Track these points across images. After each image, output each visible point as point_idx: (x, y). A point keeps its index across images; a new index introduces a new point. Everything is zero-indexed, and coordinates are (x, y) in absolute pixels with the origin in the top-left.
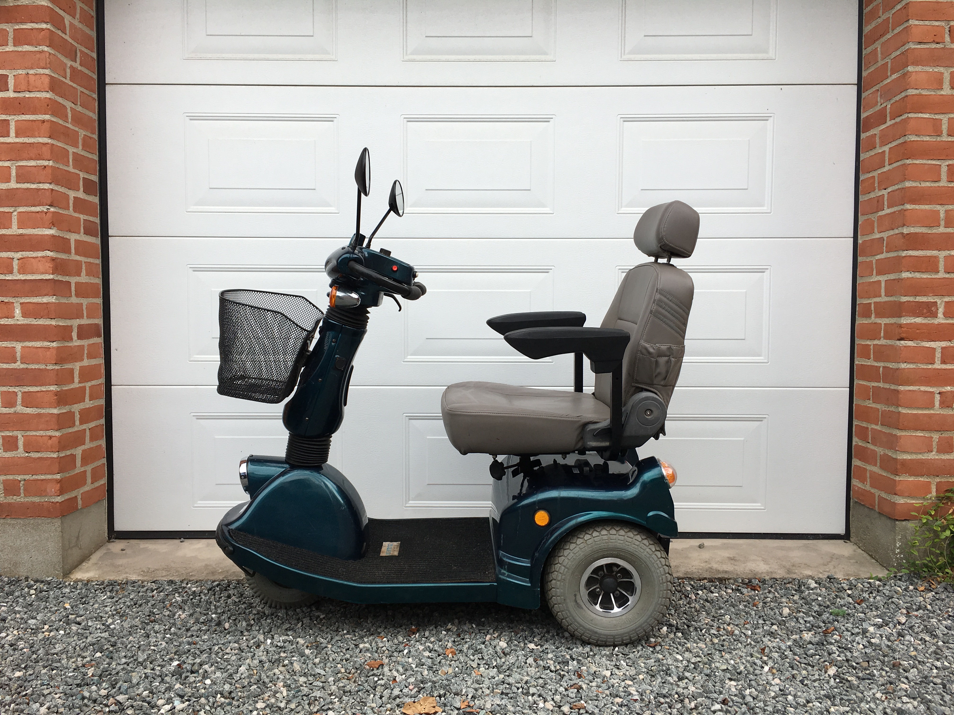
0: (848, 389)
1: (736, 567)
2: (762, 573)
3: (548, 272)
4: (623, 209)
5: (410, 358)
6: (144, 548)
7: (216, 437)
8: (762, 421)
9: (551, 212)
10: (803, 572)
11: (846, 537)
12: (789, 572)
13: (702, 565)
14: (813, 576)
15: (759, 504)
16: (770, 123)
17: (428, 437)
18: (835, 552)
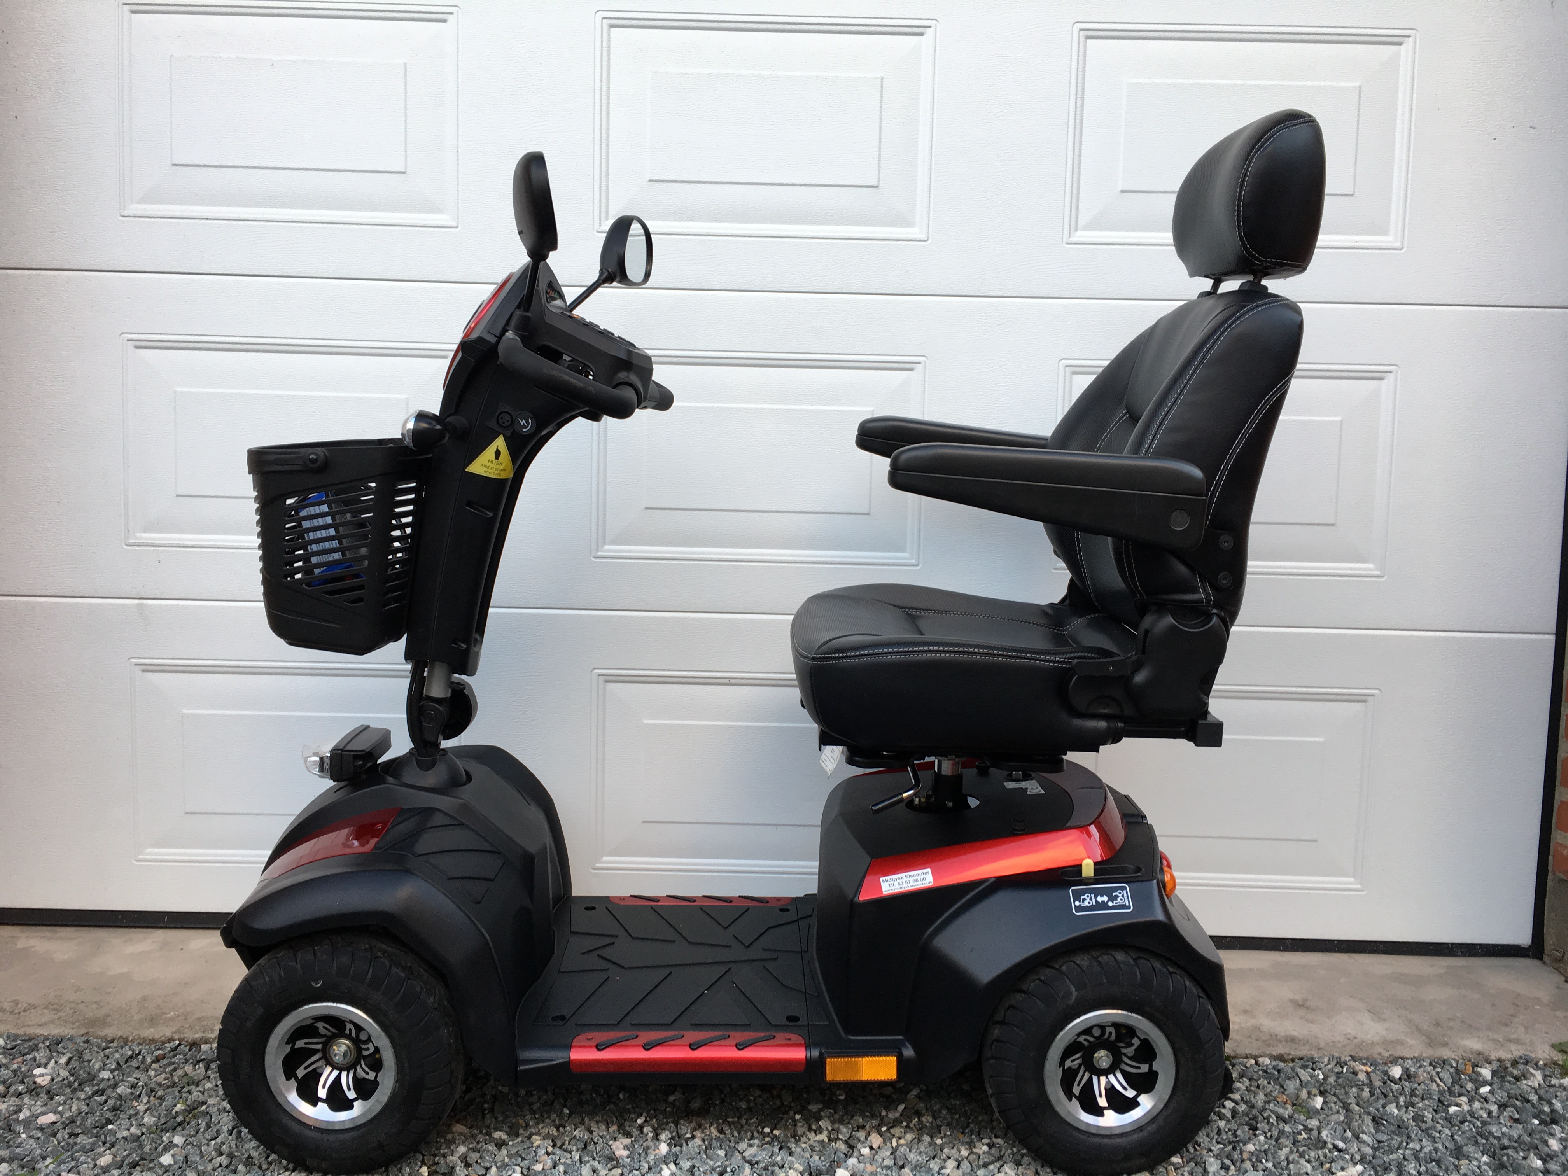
0: (1553, 638)
1: (1313, 1027)
3: (911, 370)
4: (1079, 233)
5: (610, 549)
6: (23, 949)
7: (185, 711)
8: (1364, 701)
9: (923, 237)
11: (1534, 951)
15: (1352, 879)
16: (1406, 49)
17: (645, 721)
18: (1517, 991)
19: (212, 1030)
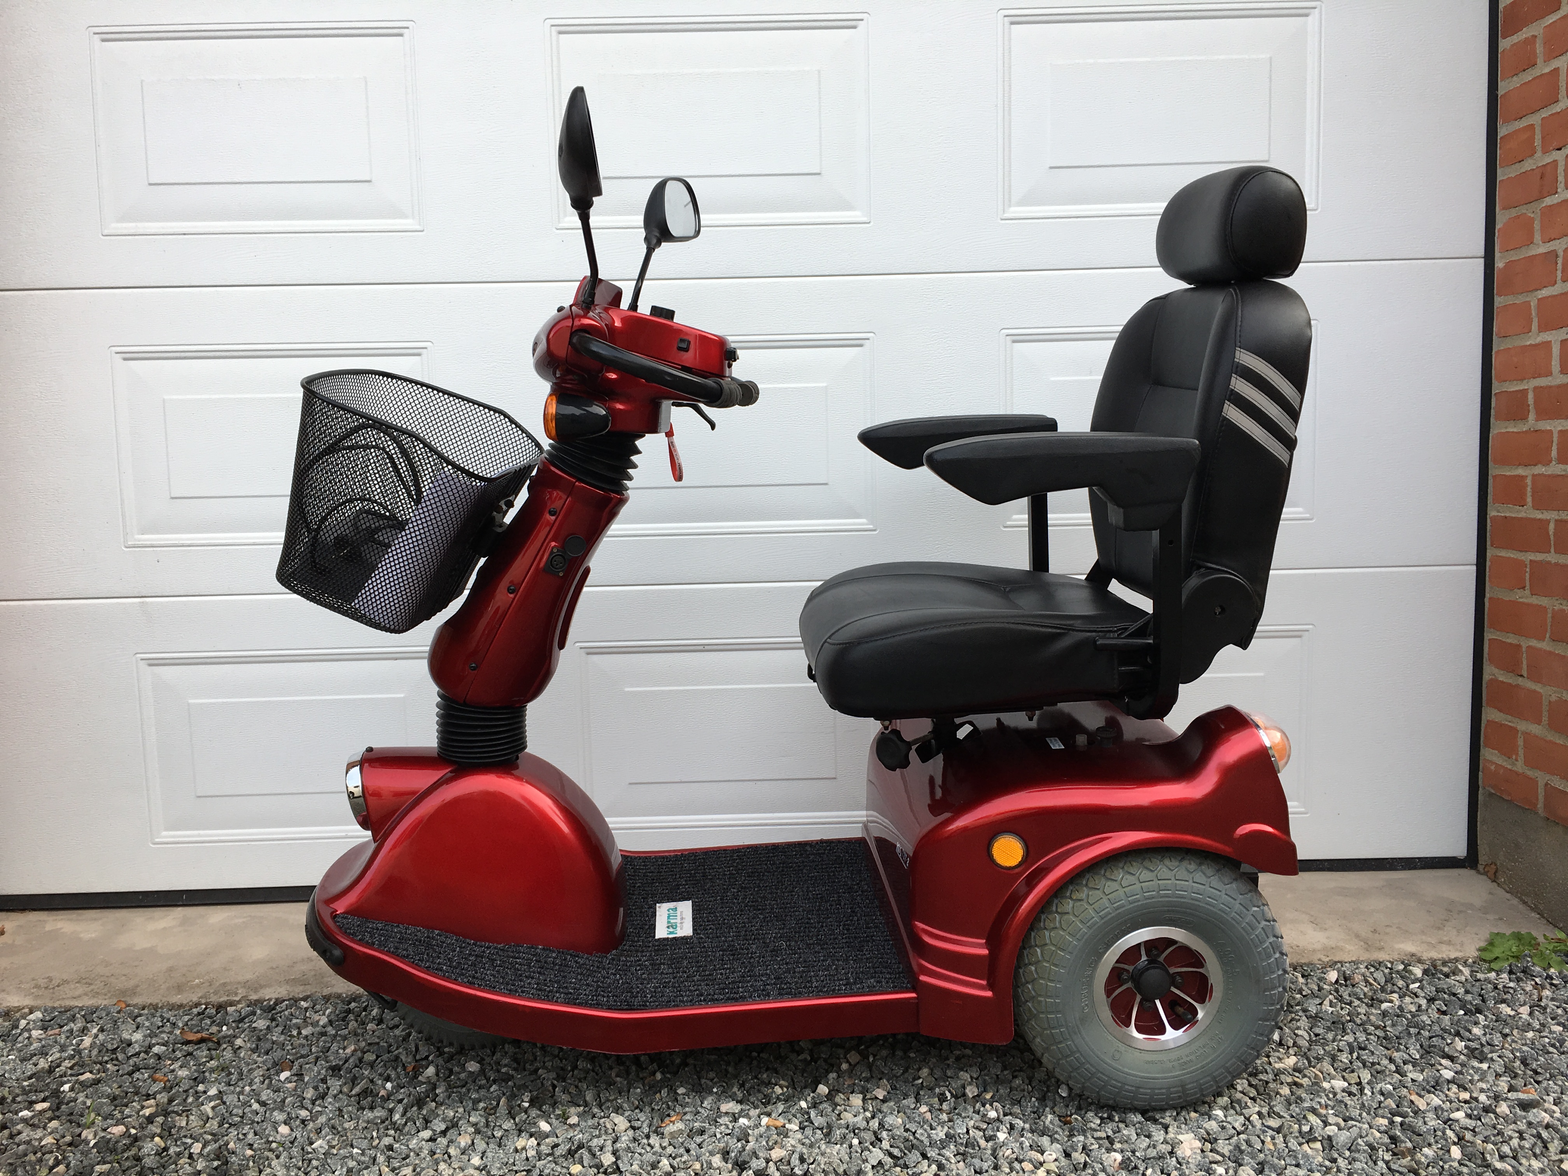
0: (1474, 568)
2: (1314, 951)
3: (861, 346)
4: (1012, 209)
6: (52, 931)
7: (192, 701)
8: (1300, 637)
9: (865, 219)
11: (1470, 863)
15: (1295, 803)
16: (1312, 21)
17: (627, 689)
18: (1451, 897)
19: (236, 994)
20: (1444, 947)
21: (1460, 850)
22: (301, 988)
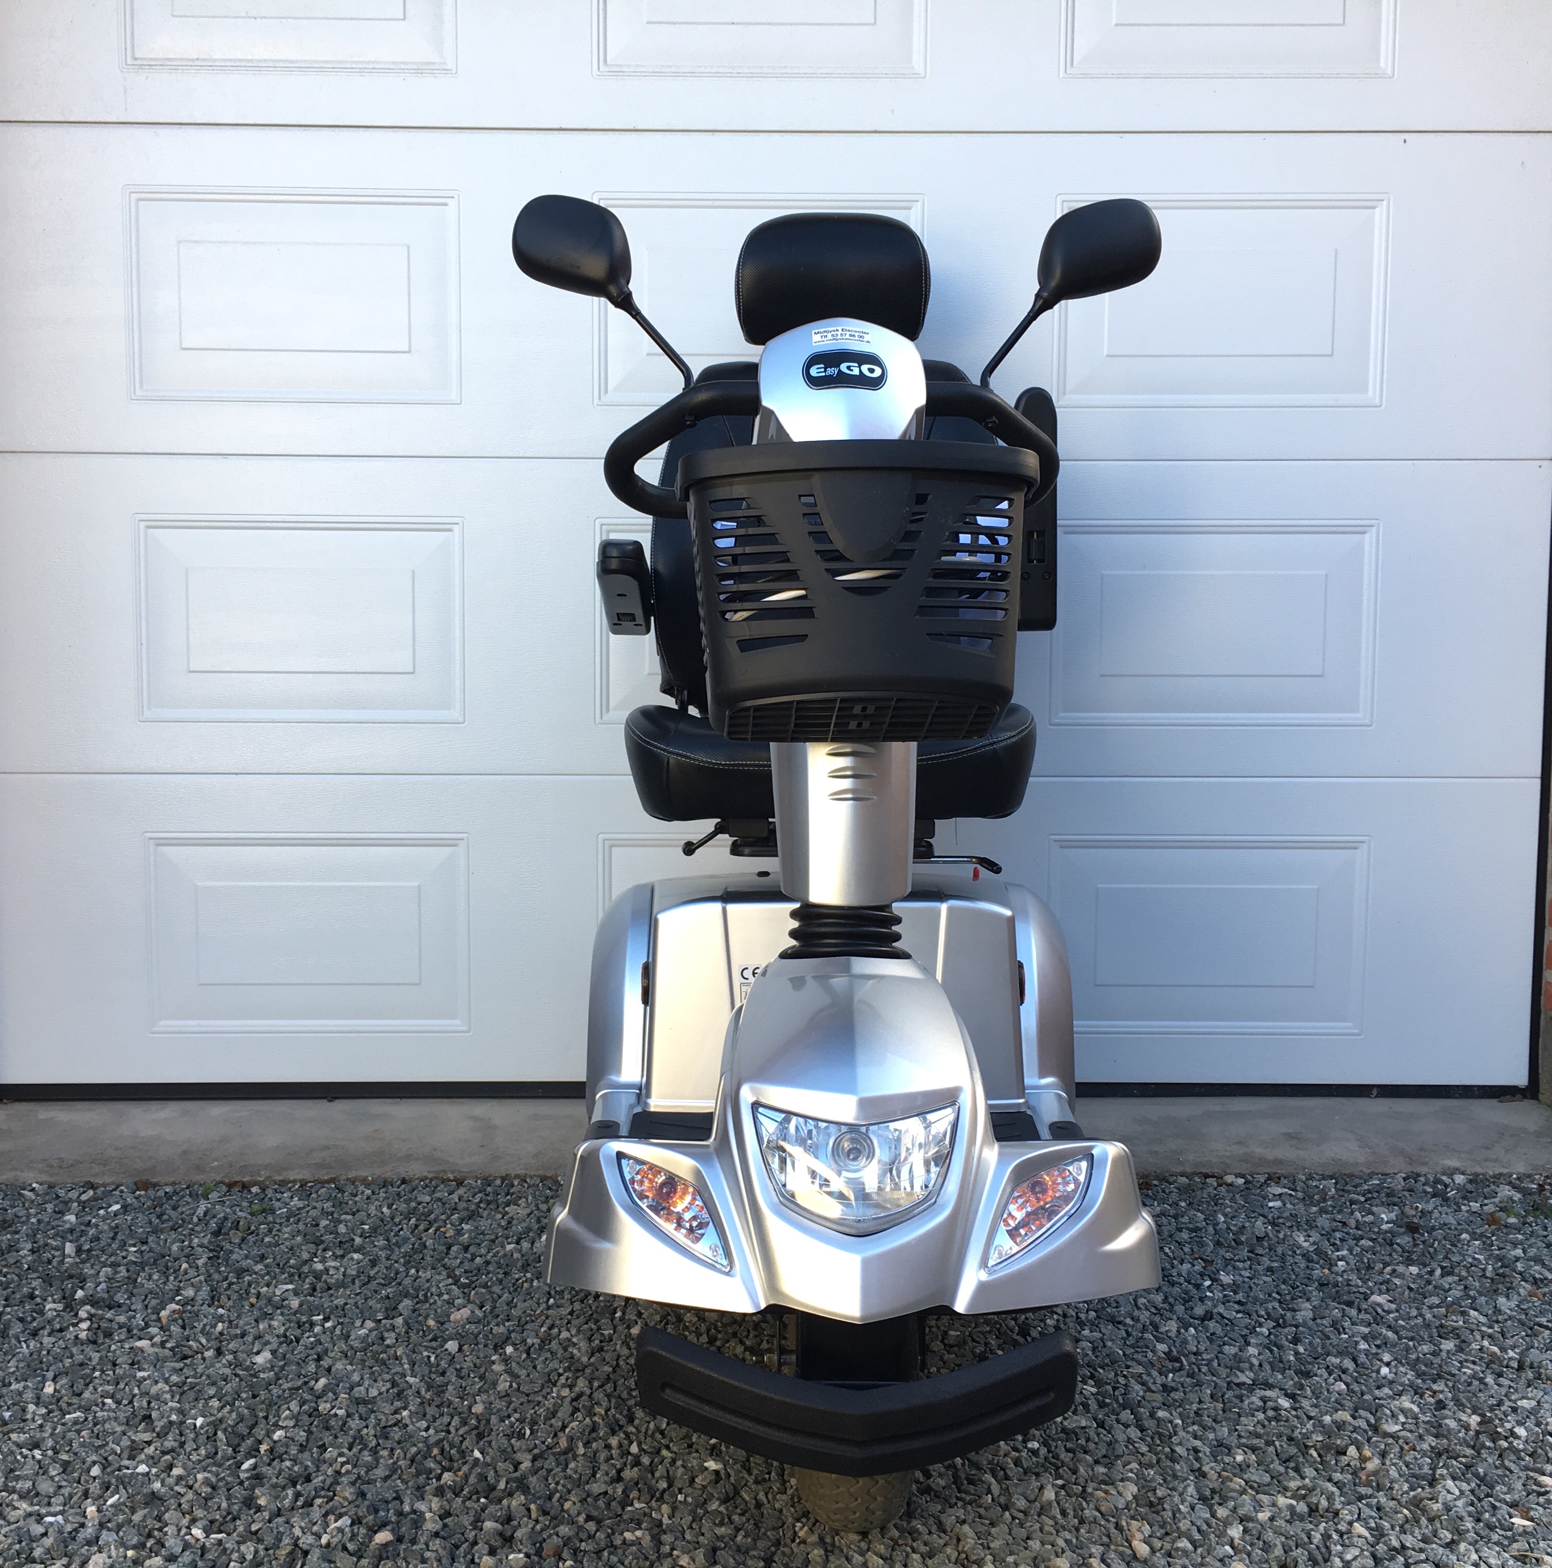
0: (1539, 781)
1: (1301, 1153)
2: (1357, 1164)
4: (1068, 397)
5: (613, 715)
6: (46, 1119)
7: (199, 884)
8: (1355, 848)
10: (1442, 1162)
11: (1531, 1091)
12: (1411, 1160)
13: (1229, 1148)
14: (1463, 1169)
15: (1350, 1024)
16: (1379, 214)
18: (1506, 1123)
19: (260, 1176)
20: (1491, 1164)
21: (1520, 1078)
22: (325, 1171)
